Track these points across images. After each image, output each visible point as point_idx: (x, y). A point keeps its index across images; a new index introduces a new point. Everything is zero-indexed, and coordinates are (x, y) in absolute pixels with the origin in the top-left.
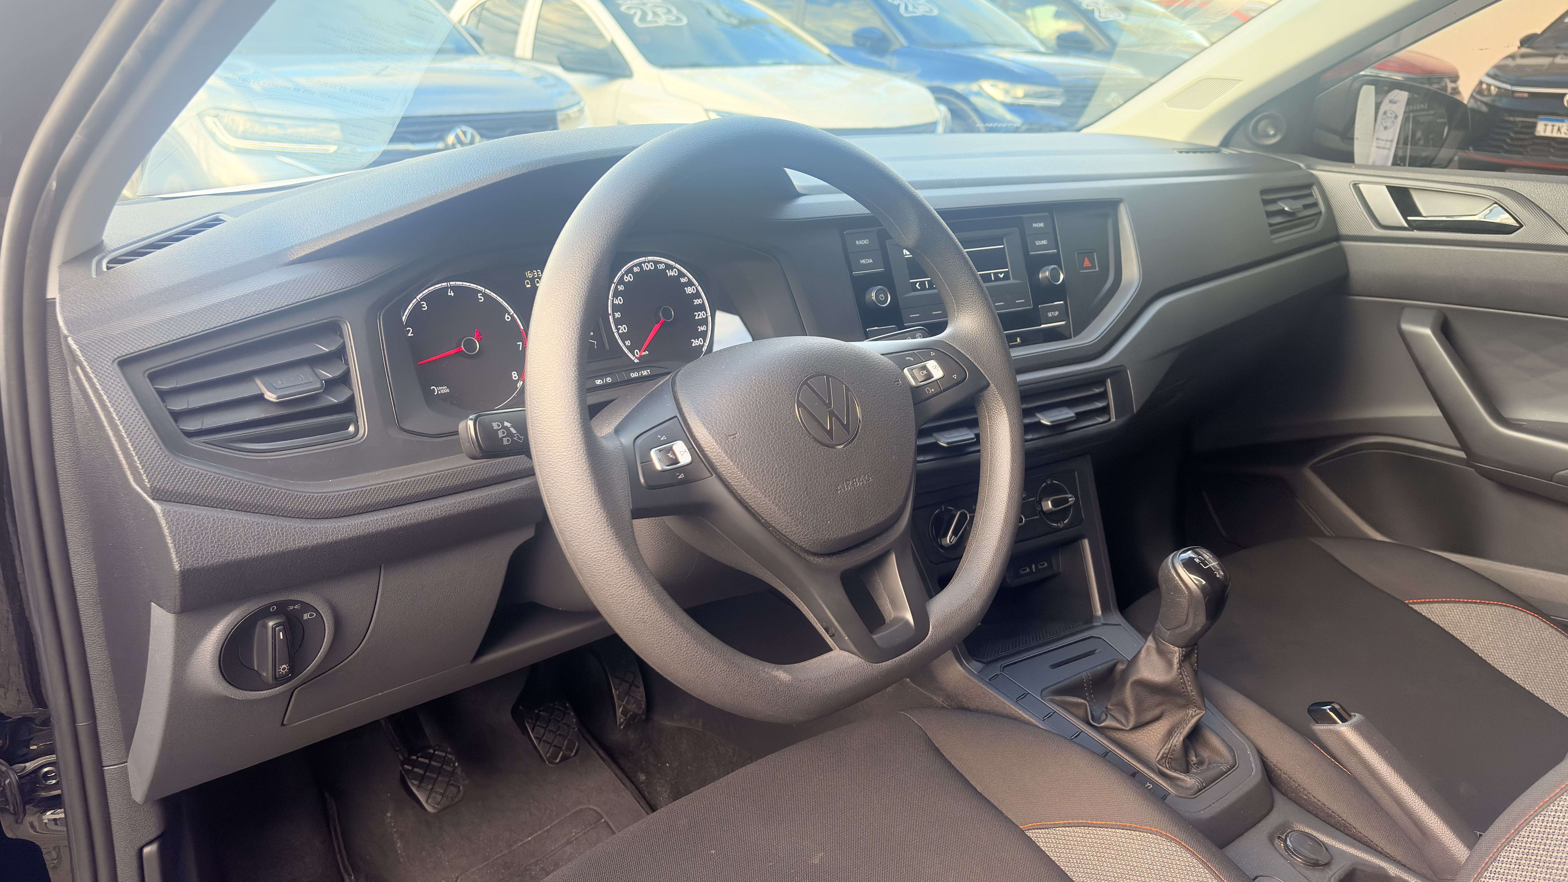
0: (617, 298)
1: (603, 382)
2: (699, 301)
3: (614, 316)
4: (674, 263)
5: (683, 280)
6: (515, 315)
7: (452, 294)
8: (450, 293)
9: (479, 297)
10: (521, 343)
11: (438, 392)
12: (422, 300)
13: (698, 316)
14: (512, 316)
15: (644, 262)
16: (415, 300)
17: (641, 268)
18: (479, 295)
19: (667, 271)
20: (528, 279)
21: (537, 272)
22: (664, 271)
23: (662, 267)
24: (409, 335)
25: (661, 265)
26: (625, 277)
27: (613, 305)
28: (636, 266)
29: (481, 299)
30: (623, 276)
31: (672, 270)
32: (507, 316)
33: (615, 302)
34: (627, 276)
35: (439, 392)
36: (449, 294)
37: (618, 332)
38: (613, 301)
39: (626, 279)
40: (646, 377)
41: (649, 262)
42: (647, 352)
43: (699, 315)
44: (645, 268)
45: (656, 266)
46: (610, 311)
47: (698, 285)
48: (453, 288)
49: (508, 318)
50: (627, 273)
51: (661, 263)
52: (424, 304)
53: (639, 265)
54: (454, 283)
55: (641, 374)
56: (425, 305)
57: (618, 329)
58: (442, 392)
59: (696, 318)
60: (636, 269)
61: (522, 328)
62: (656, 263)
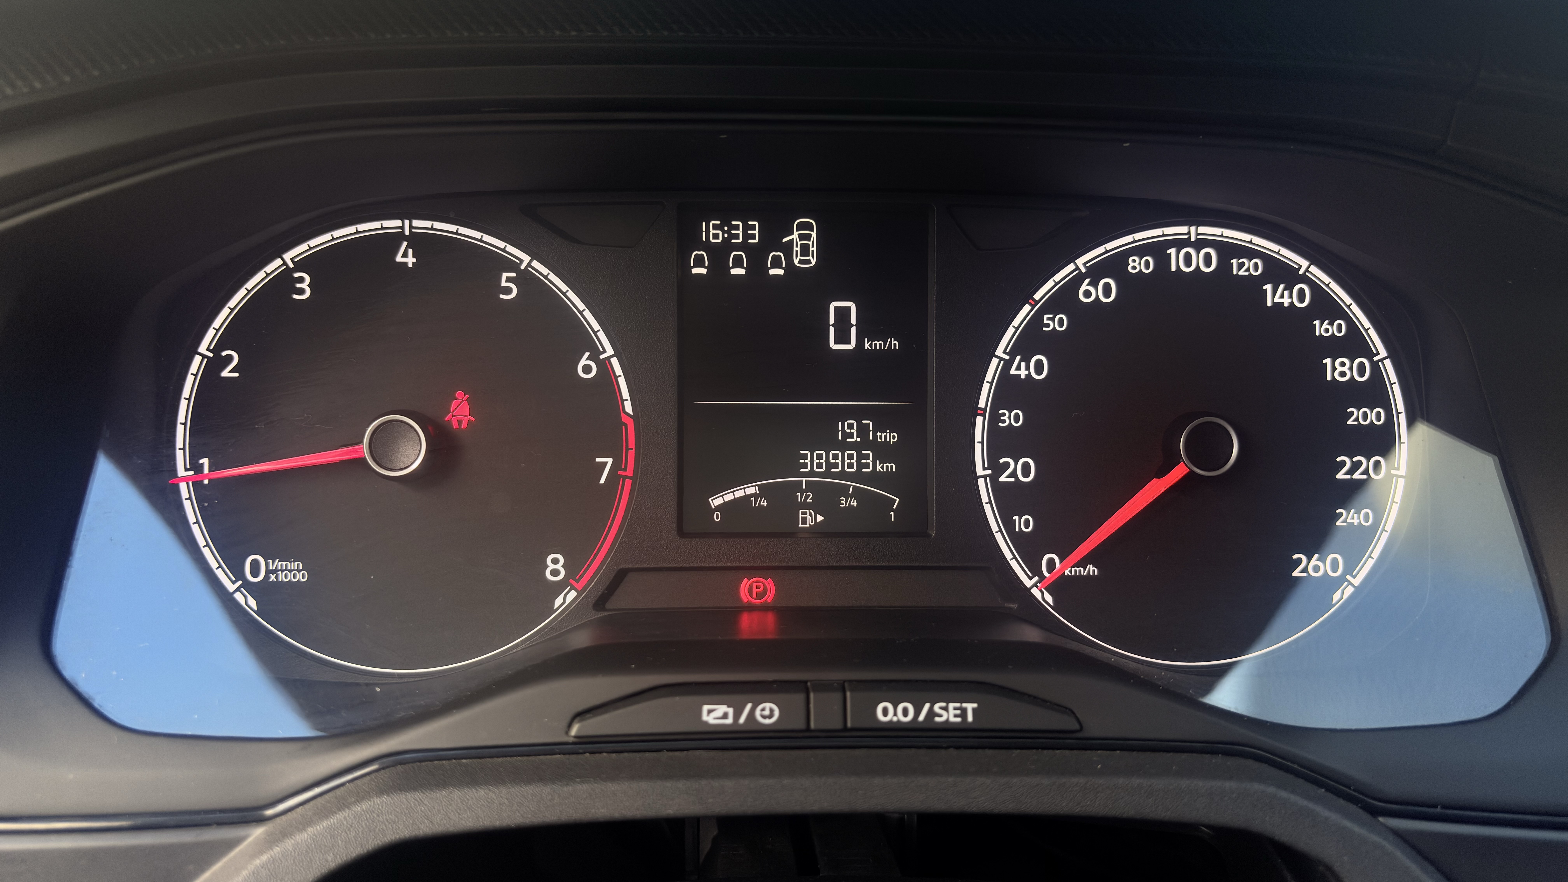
0: (1026, 359)
1: (737, 716)
2: (1372, 416)
3: (995, 418)
4: (1304, 263)
5: (1323, 328)
6: (615, 361)
7: (411, 260)
8: (405, 255)
9: (504, 284)
10: (610, 461)
11: (267, 576)
12: (301, 265)
13: (1351, 472)
14: (604, 366)
15: (1180, 244)
16: (278, 262)
17: (1163, 260)
18: (505, 275)
19: (1268, 287)
20: (707, 246)
21: (746, 228)
22: (1254, 285)
23: (1251, 268)
24: (225, 374)
25: (1249, 264)
26: (1084, 287)
27: (1005, 379)
28: (1141, 251)
29: (508, 291)
30: (1076, 281)
31: (1289, 288)
32: (583, 362)
33: (1013, 371)
34: (1094, 283)
35: (273, 577)
36: (399, 259)
37: (994, 478)
38: (1008, 364)
39: (1087, 294)
40: (948, 728)
41: (1200, 244)
42: (1092, 569)
43: (1356, 466)
44: (1176, 260)
45: (1224, 265)
46: (984, 400)
47: (1383, 353)
48: (417, 241)
49: (587, 369)
50: (1095, 272)
51: (1250, 253)
52: (301, 280)
53: (1158, 250)
54: (427, 224)
55: (931, 714)
56: (304, 286)
57: (997, 469)
58: (281, 577)
59: (1340, 476)
60: (1136, 265)
61: (628, 408)
62: (1227, 251)
